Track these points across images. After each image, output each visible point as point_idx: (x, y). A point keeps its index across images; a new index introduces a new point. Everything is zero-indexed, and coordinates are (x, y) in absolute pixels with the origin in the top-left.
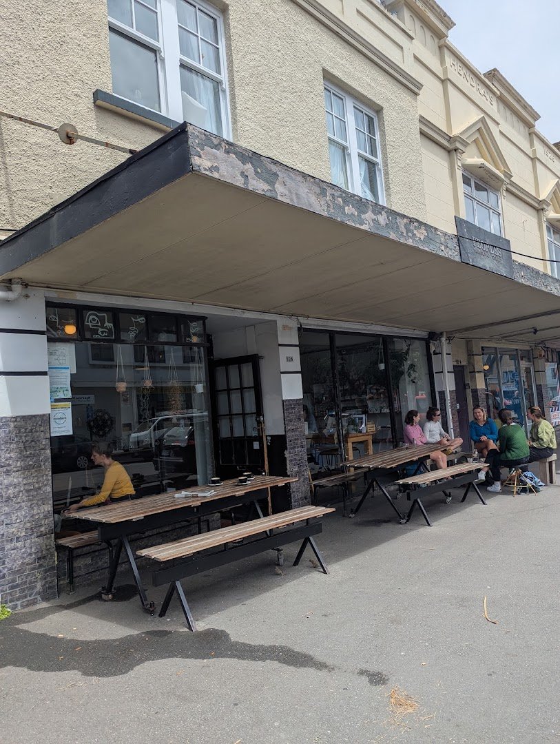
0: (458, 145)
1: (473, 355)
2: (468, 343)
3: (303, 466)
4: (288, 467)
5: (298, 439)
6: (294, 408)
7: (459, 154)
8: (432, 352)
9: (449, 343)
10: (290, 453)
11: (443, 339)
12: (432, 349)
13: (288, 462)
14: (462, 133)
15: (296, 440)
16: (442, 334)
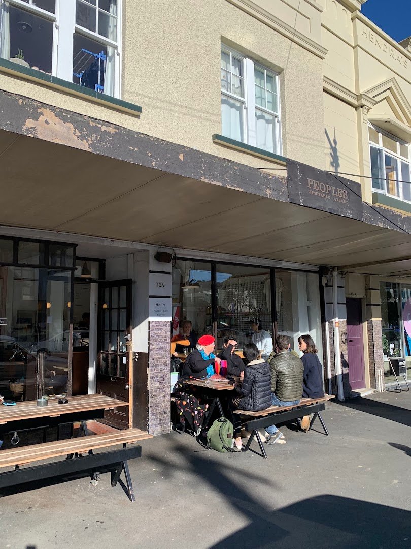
0: (364, 102)
1: (370, 289)
2: (366, 277)
3: (165, 383)
4: (149, 383)
5: (162, 358)
6: (161, 329)
7: (365, 110)
8: (324, 284)
9: (342, 277)
10: (151, 370)
11: (335, 273)
12: (324, 281)
13: (149, 378)
14: (368, 92)
15: (159, 358)
16: (333, 268)
